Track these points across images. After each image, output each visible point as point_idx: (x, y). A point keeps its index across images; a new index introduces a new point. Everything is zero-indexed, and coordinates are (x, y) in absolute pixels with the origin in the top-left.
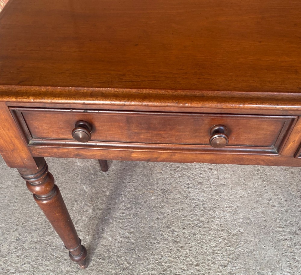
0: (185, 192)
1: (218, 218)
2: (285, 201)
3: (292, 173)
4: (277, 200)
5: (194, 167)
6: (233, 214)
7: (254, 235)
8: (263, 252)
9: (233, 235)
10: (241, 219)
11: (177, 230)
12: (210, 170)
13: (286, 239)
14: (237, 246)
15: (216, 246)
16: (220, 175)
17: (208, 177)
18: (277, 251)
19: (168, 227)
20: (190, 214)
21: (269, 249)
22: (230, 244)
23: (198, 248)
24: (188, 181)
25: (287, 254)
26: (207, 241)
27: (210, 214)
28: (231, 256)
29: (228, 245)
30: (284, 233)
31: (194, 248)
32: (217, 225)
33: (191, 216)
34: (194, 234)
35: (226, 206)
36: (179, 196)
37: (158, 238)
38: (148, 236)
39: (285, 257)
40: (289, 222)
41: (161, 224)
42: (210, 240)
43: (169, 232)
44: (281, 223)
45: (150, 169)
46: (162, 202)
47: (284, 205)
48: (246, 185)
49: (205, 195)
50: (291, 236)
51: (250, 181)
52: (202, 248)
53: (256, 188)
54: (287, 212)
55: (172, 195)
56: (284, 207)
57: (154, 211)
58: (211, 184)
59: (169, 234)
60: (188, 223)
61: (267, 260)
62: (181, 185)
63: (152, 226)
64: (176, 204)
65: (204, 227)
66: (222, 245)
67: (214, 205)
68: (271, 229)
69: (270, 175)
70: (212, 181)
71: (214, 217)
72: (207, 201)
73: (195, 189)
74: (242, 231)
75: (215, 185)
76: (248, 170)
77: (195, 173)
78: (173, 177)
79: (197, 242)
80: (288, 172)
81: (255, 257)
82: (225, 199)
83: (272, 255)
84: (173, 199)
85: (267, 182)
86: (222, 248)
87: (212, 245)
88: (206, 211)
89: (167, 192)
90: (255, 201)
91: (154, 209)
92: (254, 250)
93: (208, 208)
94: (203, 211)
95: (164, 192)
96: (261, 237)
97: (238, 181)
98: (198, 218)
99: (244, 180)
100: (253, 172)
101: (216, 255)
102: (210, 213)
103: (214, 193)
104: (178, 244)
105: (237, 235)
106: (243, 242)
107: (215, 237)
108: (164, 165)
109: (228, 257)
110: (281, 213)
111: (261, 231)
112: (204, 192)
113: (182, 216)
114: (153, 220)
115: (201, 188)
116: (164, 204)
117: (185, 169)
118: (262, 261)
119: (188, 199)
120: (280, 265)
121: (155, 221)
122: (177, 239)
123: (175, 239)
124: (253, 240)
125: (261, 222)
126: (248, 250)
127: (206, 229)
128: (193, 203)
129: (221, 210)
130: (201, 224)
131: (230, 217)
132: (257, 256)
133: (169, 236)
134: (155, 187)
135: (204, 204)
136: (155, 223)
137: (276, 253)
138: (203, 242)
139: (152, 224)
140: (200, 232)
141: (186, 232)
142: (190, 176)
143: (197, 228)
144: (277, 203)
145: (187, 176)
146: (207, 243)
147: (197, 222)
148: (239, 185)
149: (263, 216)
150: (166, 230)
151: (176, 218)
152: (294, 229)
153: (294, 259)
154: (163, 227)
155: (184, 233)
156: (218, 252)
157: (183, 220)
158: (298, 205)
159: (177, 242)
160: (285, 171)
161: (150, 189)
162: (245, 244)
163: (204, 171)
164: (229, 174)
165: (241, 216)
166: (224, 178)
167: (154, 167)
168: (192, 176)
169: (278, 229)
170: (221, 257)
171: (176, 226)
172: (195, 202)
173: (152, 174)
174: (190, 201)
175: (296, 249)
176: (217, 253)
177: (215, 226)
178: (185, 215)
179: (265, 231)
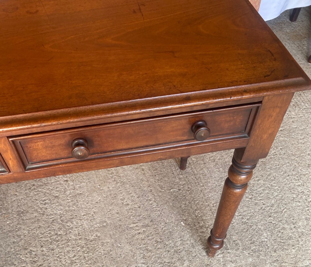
0: (41, 209)
1: (76, 228)
2: (138, 198)
3: (143, 170)
4: (130, 198)
5: (49, 182)
6: (91, 221)
7: (111, 236)
8: (119, 250)
9: (91, 241)
10: (98, 223)
11: (35, 250)
12: (65, 182)
13: (140, 233)
14: (95, 250)
15: (75, 256)
16: (76, 185)
17: (64, 190)
18: (132, 246)
19: (26, 249)
20: (47, 230)
21: (124, 246)
22: (88, 250)
23: (56, 262)
24: (44, 197)
25: (141, 246)
26: (66, 253)
27: (68, 226)
28: (90, 262)
29: (86, 252)
30: (137, 228)
31: (52, 263)
32: (75, 235)
33: (49, 232)
34: (53, 250)
35: (83, 214)
36: (35, 215)
37: (16, 263)
38: (4, 263)
39: (139, 250)
40: (142, 216)
41: (18, 247)
42: (68, 252)
43: (27, 254)
44: (135, 219)
45: (4, 193)
46: (18, 224)
47: (137, 202)
48: (101, 190)
49: (62, 208)
50: (144, 229)
51: (105, 186)
52: (61, 261)
53: (110, 191)
54: (139, 207)
55: (28, 215)
56: (137, 203)
57: (10, 236)
58: (67, 196)
59: (27, 256)
60: (46, 239)
61: (123, 257)
62: (37, 203)
63: (9, 252)
64: (33, 223)
65: (62, 240)
66: (81, 253)
67: (71, 216)
68: (125, 226)
69: (123, 176)
70: (68, 193)
71: (72, 228)
72: (64, 213)
73: (52, 204)
74: (99, 235)
75: (72, 196)
76: (103, 175)
77: (50, 188)
78: (28, 197)
79: (56, 256)
80: (139, 170)
81: (112, 256)
82: (82, 208)
83: (128, 251)
84: (29, 219)
85: (121, 183)
86: (81, 256)
87: (70, 256)
88: (64, 223)
89: (22, 213)
90: (111, 203)
91: (10, 234)
92: (111, 251)
93: (65, 221)
94: (61, 224)
95: (19, 214)
96: (117, 237)
97: (93, 188)
98: (56, 232)
99: (99, 185)
100: (107, 176)
101: (75, 264)
102: (68, 224)
103: (71, 204)
104: (36, 264)
105: (95, 240)
106: (100, 245)
107: (73, 248)
108: (18, 186)
109: (87, 264)
110: (134, 210)
111: (117, 231)
112: (61, 205)
113: (40, 235)
114: (9, 245)
115: (58, 202)
116: (21, 226)
117: (41, 185)
118: (118, 259)
119: (45, 216)
120: (135, 258)
121: (12, 246)
122: (35, 258)
123: (34, 259)
124: (109, 241)
125: (117, 222)
126: (105, 252)
127: (64, 242)
128: (51, 218)
129: (78, 220)
130: (59, 238)
131: (87, 224)
132: (114, 256)
133: (27, 258)
134: (10, 211)
135: (61, 217)
136: (11, 248)
137: (131, 248)
138: (61, 255)
139: (9, 249)
140: (58, 246)
141: (44, 249)
142: (46, 192)
143: (55, 242)
144: (130, 201)
145: (42, 192)
146: (65, 255)
147: (54, 237)
148: (95, 191)
149: (118, 216)
150: (23, 252)
151: (33, 238)
152: (147, 222)
153: (147, 250)
154: (20, 250)
155: (43, 251)
156: (77, 261)
157: (41, 238)
158: (149, 199)
159: (35, 262)
160: (137, 170)
161: (5, 214)
162: (102, 247)
163: (60, 184)
164: (84, 182)
165: (98, 221)
166: (80, 187)
167: (7, 190)
168: (48, 192)
169: (132, 225)
170: (80, 265)
171: (34, 245)
172: (52, 217)
173: (5, 198)
174: (47, 217)
175: (149, 240)
176: (75, 262)
177: (73, 237)
178: (43, 232)
179: (120, 230)
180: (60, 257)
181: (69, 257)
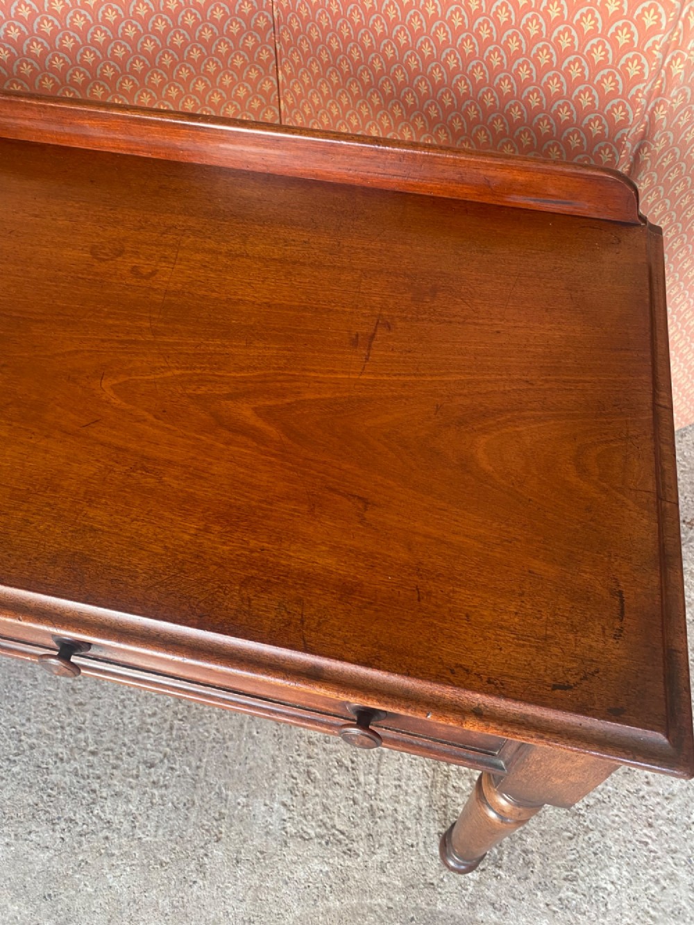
180: (127, 702)
181: (142, 711)
